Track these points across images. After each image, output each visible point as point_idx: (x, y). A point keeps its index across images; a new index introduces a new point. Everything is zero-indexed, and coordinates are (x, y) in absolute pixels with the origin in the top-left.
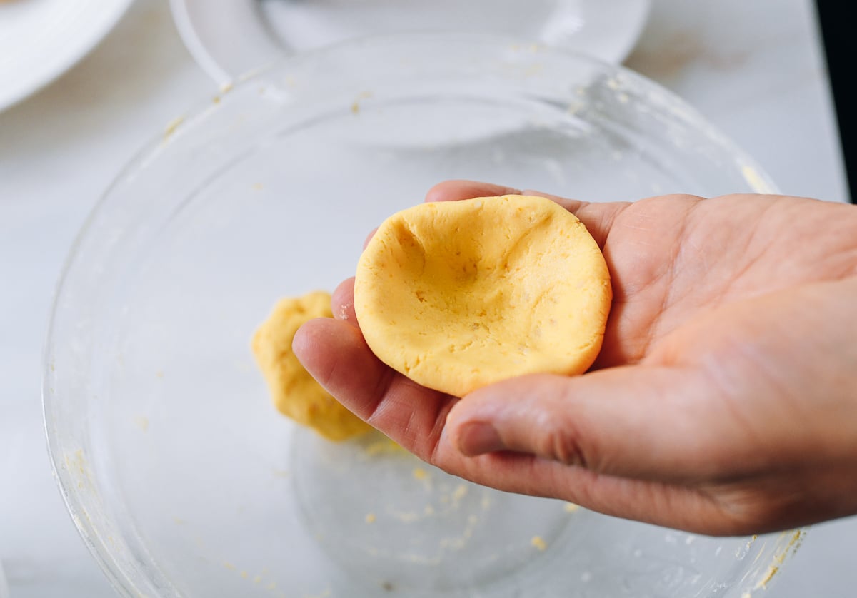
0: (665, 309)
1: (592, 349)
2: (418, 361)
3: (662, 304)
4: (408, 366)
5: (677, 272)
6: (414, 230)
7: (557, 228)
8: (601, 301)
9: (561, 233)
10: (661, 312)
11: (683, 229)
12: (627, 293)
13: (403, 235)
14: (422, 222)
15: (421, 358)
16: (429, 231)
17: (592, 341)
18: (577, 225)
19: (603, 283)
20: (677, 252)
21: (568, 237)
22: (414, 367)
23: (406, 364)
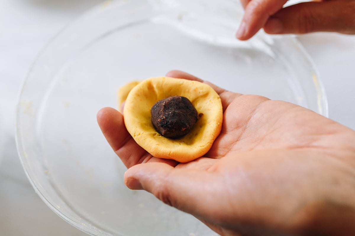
0: (239, 140)
1: (205, 148)
2: (140, 134)
3: (239, 138)
4: (135, 135)
5: (247, 126)
6: (155, 86)
7: (209, 98)
8: (214, 130)
9: (210, 101)
10: (237, 141)
11: (255, 110)
12: (227, 130)
13: (150, 87)
14: (158, 84)
15: (141, 134)
16: (160, 88)
17: (206, 145)
18: (217, 99)
19: (217, 123)
20: (249, 119)
21: (212, 103)
22: (137, 136)
23: (135, 134)
